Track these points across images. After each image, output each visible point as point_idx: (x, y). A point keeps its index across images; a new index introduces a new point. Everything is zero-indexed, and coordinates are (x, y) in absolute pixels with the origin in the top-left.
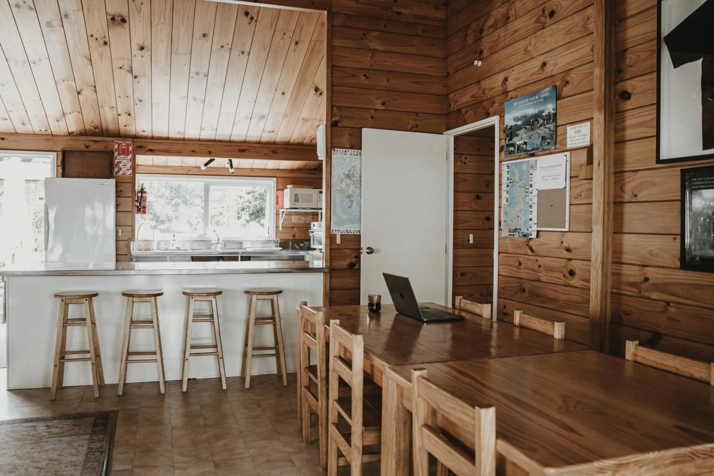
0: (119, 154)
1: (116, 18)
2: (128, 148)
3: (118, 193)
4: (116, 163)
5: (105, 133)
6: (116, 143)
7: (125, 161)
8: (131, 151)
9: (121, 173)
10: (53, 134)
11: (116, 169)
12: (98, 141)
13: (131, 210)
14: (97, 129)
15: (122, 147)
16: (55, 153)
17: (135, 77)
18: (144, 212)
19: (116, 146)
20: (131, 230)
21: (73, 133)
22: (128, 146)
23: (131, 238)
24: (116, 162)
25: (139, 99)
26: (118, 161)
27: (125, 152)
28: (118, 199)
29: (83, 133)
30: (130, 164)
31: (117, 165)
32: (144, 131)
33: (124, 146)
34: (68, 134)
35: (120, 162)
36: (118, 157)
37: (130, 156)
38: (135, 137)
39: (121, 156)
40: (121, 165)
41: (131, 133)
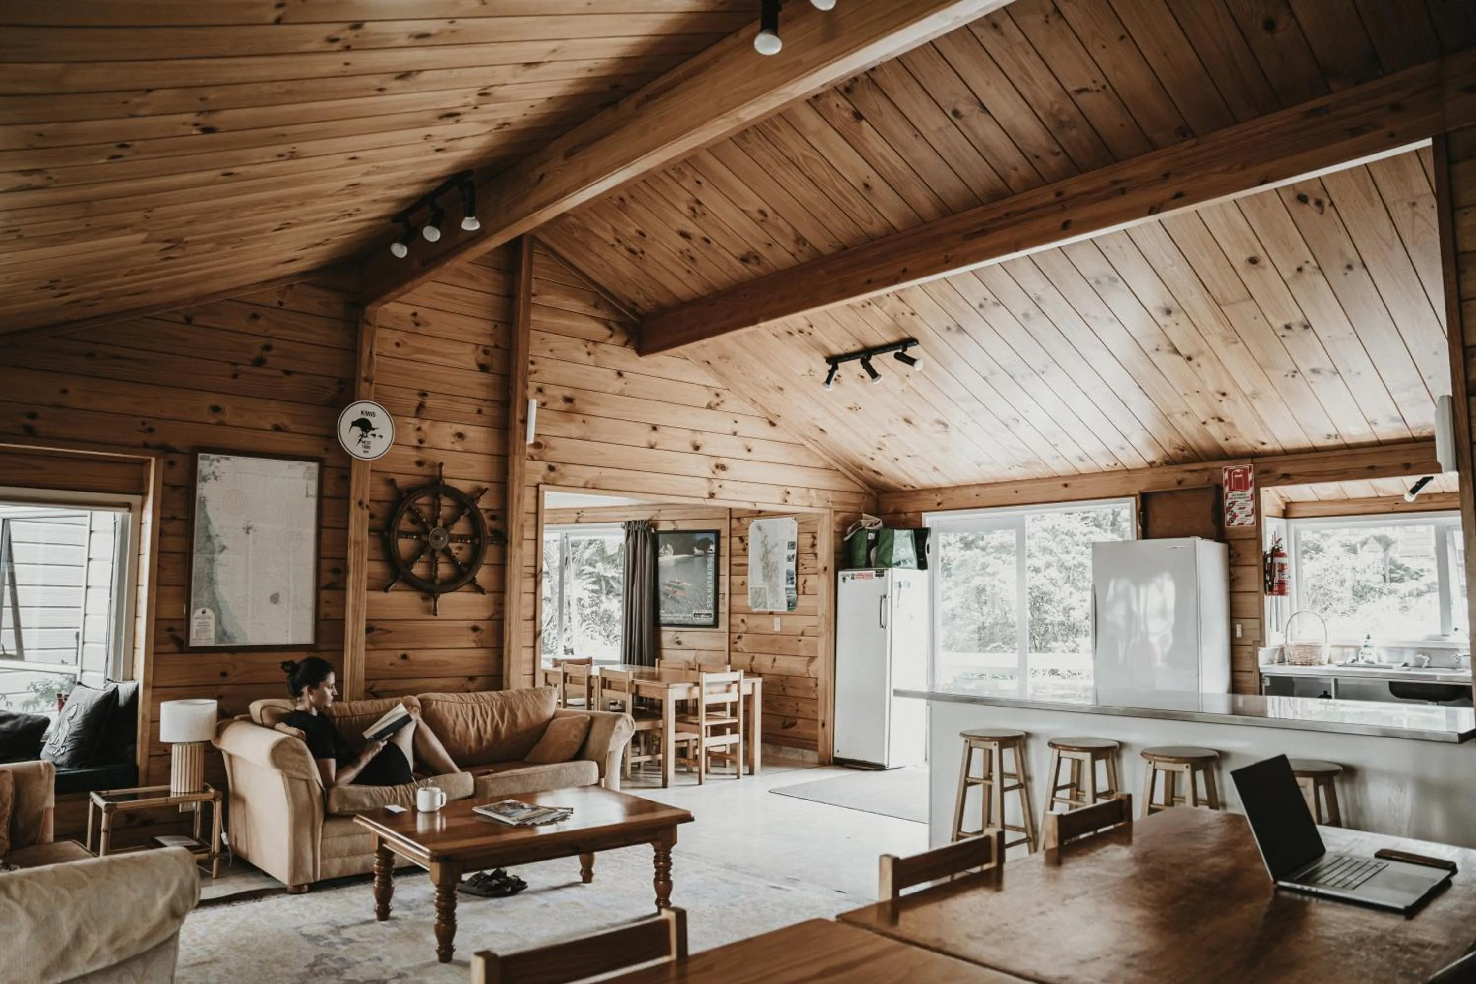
0: (1231, 490)
1: (1101, 280)
2: (1246, 476)
3: (1232, 561)
4: (1227, 505)
5: (1202, 457)
6: (1225, 470)
7: (1242, 501)
8: (1251, 482)
9: (1236, 523)
10: (1128, 468)
11: (1228, 517)
12: (1196, 471)
13: (1256, 590)
14: (1186, 452)
15: (1237, 476)
16: (1133, 499)
17: (1189, 359)
18: (1282, 592)
19: (1226, 476)
20: (1258, 626)
21: (1154, 462)
22: (1245, 472)
23: (1259, 641)
24: (1227, 503)
25: (1218, 392)
26: (1230, 501)
27: (1241, 485)
28: (1232, 569)
29: (1170, 462)
30: (1251, 505)
31: (1229, 509)
32: (1263, 444)
33: (1238, 474)
34: (1146, 465)
35: (1234, 503)
36: (1230, 495)
37: (1251, 491)
38: (1253, 456)
39: (1235, 493)
40: (1235, 509)
41: (1243, 450)
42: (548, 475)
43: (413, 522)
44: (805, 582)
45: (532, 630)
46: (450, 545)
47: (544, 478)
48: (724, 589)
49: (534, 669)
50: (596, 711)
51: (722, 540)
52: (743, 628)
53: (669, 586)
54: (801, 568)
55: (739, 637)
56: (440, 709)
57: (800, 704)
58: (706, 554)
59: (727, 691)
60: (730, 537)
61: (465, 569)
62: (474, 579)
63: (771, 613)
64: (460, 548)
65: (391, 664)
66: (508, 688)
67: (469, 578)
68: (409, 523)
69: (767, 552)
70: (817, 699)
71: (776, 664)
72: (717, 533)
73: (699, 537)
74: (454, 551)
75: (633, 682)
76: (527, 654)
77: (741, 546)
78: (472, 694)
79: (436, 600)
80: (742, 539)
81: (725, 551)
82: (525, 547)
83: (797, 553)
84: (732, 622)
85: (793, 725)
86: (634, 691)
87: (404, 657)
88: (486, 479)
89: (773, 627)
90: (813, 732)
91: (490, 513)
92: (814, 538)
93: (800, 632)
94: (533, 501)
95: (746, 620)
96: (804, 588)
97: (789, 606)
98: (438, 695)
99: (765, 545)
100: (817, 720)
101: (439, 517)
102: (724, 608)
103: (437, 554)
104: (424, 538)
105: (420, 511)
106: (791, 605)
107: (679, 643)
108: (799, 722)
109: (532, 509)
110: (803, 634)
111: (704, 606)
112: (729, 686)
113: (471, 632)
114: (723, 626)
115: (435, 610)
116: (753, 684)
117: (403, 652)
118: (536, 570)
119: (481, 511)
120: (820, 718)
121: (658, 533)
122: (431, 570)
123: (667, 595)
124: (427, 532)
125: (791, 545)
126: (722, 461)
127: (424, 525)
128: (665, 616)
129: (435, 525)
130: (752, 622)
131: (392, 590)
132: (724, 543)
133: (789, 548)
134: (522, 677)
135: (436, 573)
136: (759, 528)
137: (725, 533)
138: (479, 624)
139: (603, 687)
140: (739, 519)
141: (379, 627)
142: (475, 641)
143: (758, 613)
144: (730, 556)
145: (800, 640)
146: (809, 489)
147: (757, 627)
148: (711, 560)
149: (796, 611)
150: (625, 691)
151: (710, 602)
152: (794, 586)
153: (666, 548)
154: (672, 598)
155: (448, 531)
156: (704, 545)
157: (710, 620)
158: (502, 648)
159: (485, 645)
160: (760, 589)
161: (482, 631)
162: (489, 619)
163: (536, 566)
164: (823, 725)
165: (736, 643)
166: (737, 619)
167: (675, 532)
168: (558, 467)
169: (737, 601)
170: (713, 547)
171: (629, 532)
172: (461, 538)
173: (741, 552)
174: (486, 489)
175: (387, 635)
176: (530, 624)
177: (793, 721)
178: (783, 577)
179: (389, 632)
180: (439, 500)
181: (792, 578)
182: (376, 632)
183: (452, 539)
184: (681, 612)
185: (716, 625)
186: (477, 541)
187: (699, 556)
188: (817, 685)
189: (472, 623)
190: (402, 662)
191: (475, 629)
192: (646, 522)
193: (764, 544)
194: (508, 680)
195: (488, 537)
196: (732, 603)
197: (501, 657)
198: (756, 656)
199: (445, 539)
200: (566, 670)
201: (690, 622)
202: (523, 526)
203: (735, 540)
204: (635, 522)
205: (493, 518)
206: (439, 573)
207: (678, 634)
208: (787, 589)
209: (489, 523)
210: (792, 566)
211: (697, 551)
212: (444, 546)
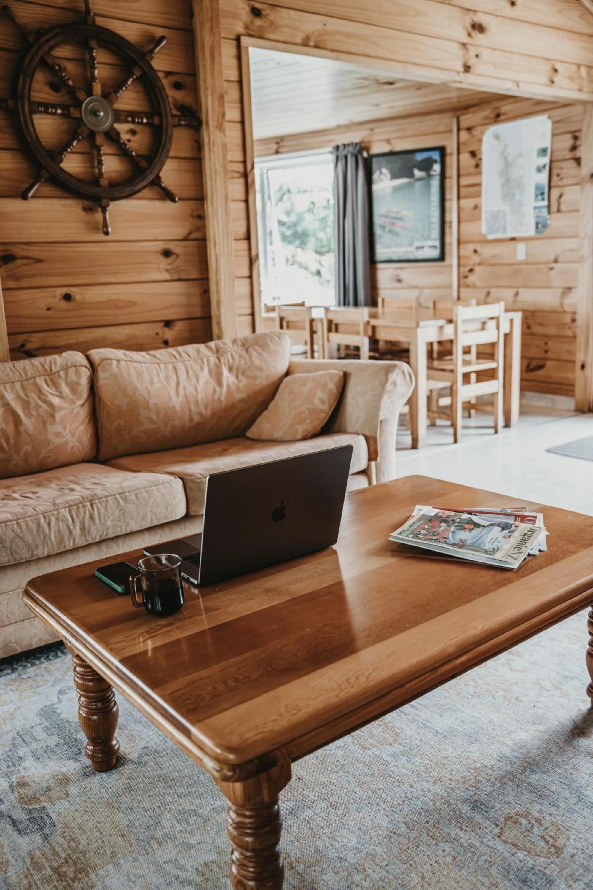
42: (252, 23)
43: (54, 87)
44: (561, 196)
45: (246, 253)
46: (117, 126)
47: (246, 27)
48: (452, 216)
49: (253, 307)
50: (322, 361)
51: (448, 159)
52: (476, 259)
53: (387, 217)
54: (555, 179)
55: (471, 271)
56: (125, 373)
57: (550, 344)
58: (429, 176)
59: (483, 329)
60: (459, 153)
61: (144, 164)
62: (158, 178)
63: (513, 239)
64: (133, 132)
65: (48, 309)
66: (220, 337)
67: (151, 178)
68: (47, 89)
69: (508, 165)
70: (575, 337)
71: (519, 298)
72: (442, 150)
73: (419, 157)
74: (124, 137)
75: (368, 323)
76: (243, 287)
77: (473, 162)
78: (171, 350)
79: (104, 210)
80: (473, 154)
81: (452, 171)
82: (227, 133)
83: (551, 162)
84: (462, 253)
85: (541, 367)
86: (370, 332)
87: (67, 297)
88: (159, 21)
89: (515, 256)
90: (569, 375)
91: (173, 79)
92: (576, 138)
93: (552, 258)
94: (234, 62)
95: (479, 249)
96: (559, 204)
97: (537, 228)
98: (120, 353)
99: (505, 158)
100: (574, 362)
101: (93, 79)
102: (452, 238)
103: (99, 140)
104: (74, 113)
105: (62, 69)
106: (540, 226)
107: (399, 281)
108: (549, 364)
109: (234, 75)
110: (556, 261)
111: (429, 238)
112: (484, 323)
113: (162, 258)
114: (452, 259)
115: (105, 225)
116: (512, 321)
117: (64, 291)
118: (245, 168)
119: (160, 75)
120: (579, 359)
121: (371, 157)
122: (93, 167)
123: (383, 227)
124: (78, 104)
125: (543, 151)
126: (481, 19)
127: (71, 92)
128: (381, 252)
129: (89, 93)
130: (487, 251)
131: (33, 197)
132: (452, 162)
133: (539, 155)
134: (238, 318)
135: (100, 169)
136: (497, 137)
137: (451, 147)
138: (171, 246)
139: (330, 330)
140: (469, 129)
141: (25, 253)
142: (168, 271)
143: (496, 241)
144: (459, 176)
145: (552, 269)
146: (579, 66)
147: (494, 257)
148: (435, 183)
149: (548, 232)
150: (358, 333)
151: (436, 233)
152: (545, 203)
153: (381, 173)
154: (390, 231)
155: (111, 103)
156: (427, 166)
157: (436, 253)
158: (207, 279)
159: (183, 276)
160: (498, 212)
161: (177, 255)
162: (185, 239)
163: (244, 162)
164: (583, 367)
165: (466, 277)
166: (467, 250)
167: (391, 154)
168: (266, 10)
169: (467, 228)
170: (437, 168)
171: (337, 157)
172: (133, 116)
173: (473, 170)
174: (162, 38)
175: (38, 265)
176: (243, 245)
177: (541, 363)
178: (531, 192)
179: (39, 261)
180: (91, 52)
181: (543, 194)
182: (19, 262)
183: (119, 116)
184: (401, 245)
185: (442, 258)
186: (156, 120)
187: (419, 179)
188: (574, 320)
189: (161, 246)
190: (64, 304)
191: (167, 253)
192: (356, 144)
193: (504, 156)
194: (219, 323)
195: (173, 116)
196: (461, 232)
197: (206, 292)
198: (493, 290)
199: (106, 115)
200: (283, 314)
201: (411, 257)
202: (222, 97)
203: (465, 157)
204: (344, 146)
205: (177, 86)
206: (104, 169)
207: (398, 272)
208: (535, 208)
209: (171, 93)
210: (543, 178)
211: (418, 173)
212: (107, 125)
